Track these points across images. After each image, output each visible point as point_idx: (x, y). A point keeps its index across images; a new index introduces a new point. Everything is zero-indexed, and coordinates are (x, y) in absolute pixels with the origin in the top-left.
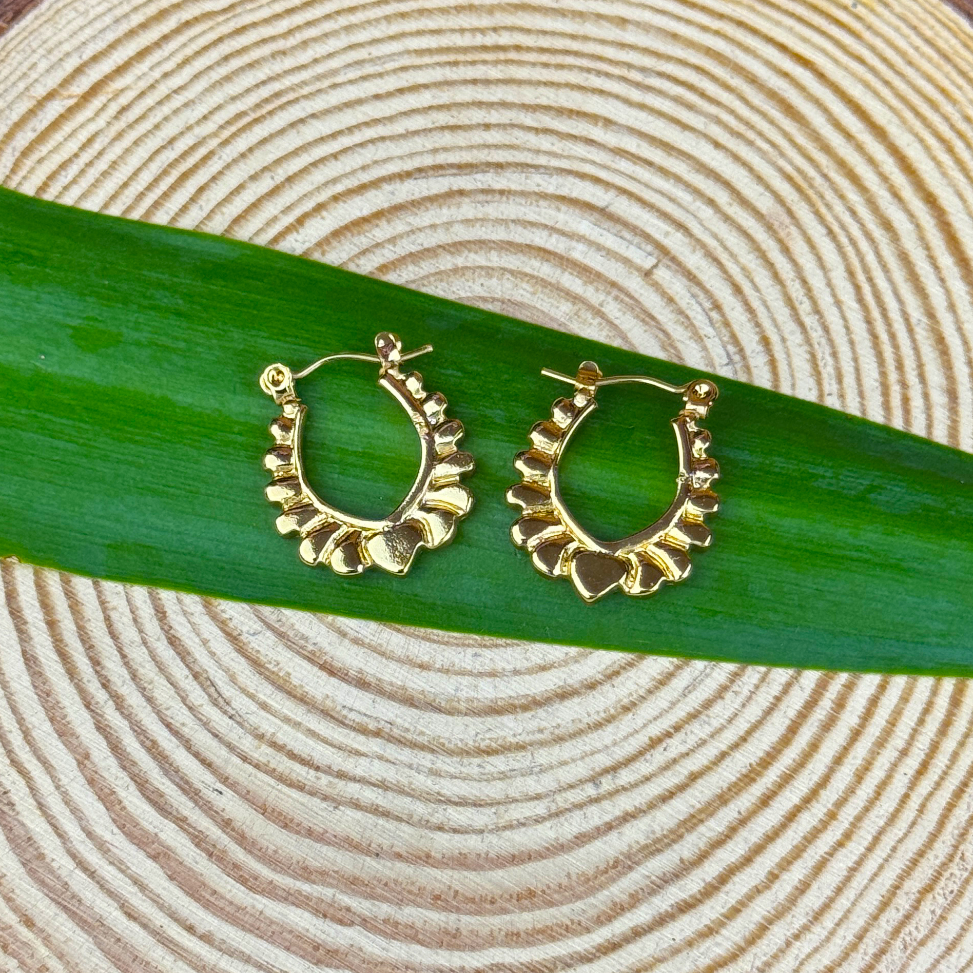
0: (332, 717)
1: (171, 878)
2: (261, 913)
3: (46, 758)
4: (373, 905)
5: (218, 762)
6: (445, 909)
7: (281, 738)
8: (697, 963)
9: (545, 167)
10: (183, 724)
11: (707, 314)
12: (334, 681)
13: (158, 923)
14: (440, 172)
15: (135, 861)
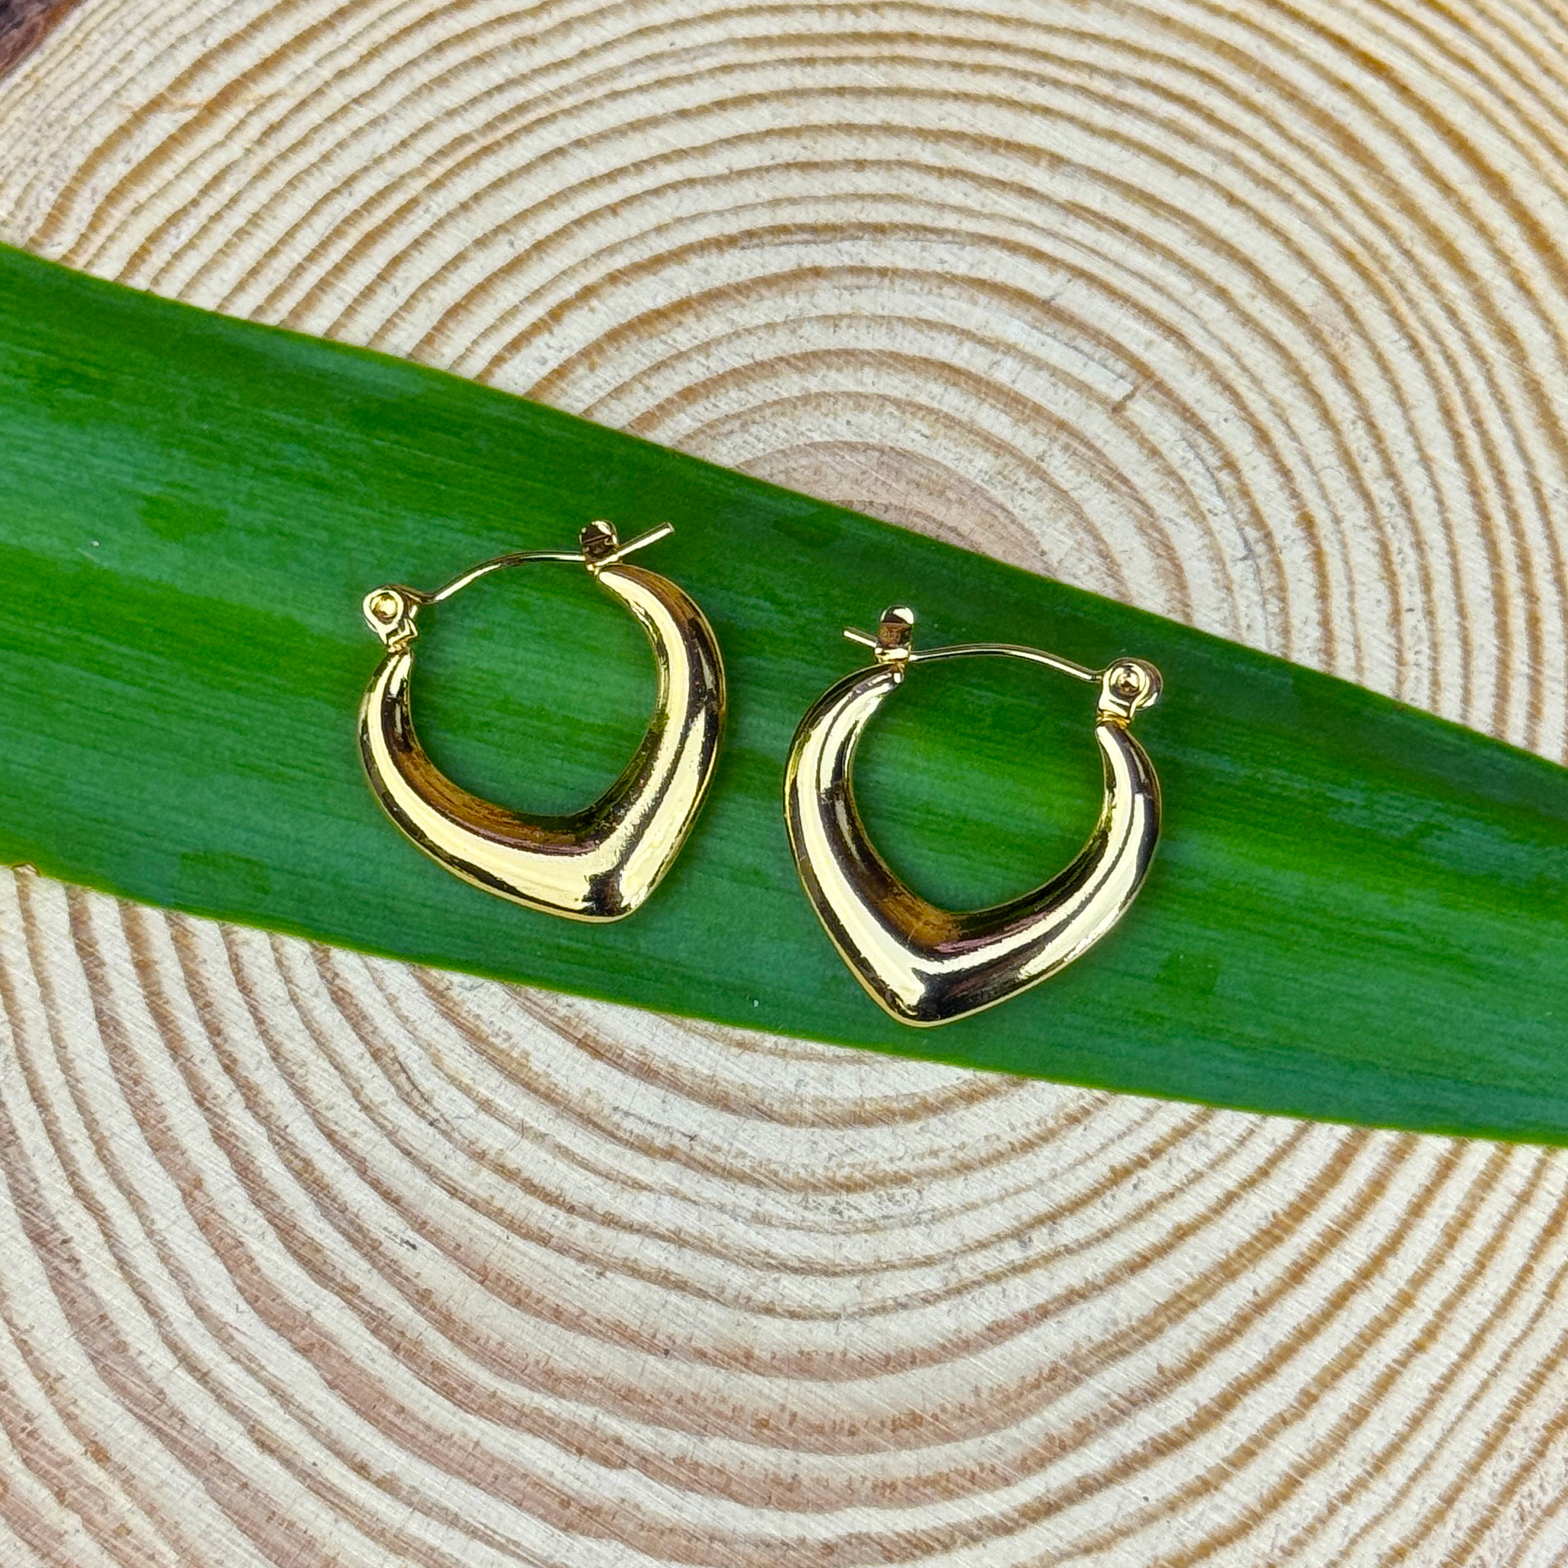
0: (596, 1125)
1: (332, 1385)
2: (477, 1444)
3: (131, 1186)
4: (658, 1434)
5: (409, 1196)
6: (774, 1443)
7: (513, 1160)
8: (1185, 1538)
9: (954, 233)
10: (355, 1134)
11: (1213, 476)
12: (599, 1066)
13: (309, 1459)
14: (783, 238)
15: (274, 1357)
